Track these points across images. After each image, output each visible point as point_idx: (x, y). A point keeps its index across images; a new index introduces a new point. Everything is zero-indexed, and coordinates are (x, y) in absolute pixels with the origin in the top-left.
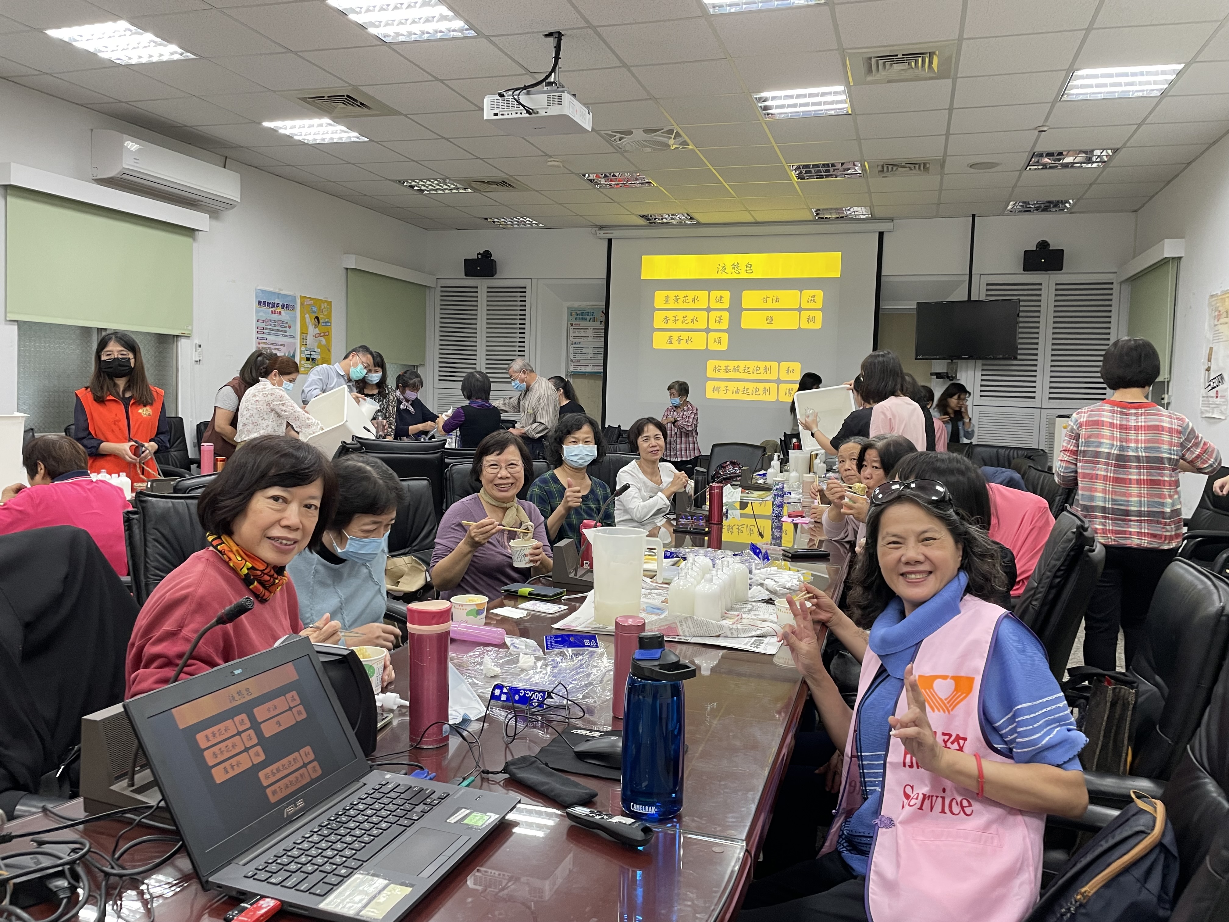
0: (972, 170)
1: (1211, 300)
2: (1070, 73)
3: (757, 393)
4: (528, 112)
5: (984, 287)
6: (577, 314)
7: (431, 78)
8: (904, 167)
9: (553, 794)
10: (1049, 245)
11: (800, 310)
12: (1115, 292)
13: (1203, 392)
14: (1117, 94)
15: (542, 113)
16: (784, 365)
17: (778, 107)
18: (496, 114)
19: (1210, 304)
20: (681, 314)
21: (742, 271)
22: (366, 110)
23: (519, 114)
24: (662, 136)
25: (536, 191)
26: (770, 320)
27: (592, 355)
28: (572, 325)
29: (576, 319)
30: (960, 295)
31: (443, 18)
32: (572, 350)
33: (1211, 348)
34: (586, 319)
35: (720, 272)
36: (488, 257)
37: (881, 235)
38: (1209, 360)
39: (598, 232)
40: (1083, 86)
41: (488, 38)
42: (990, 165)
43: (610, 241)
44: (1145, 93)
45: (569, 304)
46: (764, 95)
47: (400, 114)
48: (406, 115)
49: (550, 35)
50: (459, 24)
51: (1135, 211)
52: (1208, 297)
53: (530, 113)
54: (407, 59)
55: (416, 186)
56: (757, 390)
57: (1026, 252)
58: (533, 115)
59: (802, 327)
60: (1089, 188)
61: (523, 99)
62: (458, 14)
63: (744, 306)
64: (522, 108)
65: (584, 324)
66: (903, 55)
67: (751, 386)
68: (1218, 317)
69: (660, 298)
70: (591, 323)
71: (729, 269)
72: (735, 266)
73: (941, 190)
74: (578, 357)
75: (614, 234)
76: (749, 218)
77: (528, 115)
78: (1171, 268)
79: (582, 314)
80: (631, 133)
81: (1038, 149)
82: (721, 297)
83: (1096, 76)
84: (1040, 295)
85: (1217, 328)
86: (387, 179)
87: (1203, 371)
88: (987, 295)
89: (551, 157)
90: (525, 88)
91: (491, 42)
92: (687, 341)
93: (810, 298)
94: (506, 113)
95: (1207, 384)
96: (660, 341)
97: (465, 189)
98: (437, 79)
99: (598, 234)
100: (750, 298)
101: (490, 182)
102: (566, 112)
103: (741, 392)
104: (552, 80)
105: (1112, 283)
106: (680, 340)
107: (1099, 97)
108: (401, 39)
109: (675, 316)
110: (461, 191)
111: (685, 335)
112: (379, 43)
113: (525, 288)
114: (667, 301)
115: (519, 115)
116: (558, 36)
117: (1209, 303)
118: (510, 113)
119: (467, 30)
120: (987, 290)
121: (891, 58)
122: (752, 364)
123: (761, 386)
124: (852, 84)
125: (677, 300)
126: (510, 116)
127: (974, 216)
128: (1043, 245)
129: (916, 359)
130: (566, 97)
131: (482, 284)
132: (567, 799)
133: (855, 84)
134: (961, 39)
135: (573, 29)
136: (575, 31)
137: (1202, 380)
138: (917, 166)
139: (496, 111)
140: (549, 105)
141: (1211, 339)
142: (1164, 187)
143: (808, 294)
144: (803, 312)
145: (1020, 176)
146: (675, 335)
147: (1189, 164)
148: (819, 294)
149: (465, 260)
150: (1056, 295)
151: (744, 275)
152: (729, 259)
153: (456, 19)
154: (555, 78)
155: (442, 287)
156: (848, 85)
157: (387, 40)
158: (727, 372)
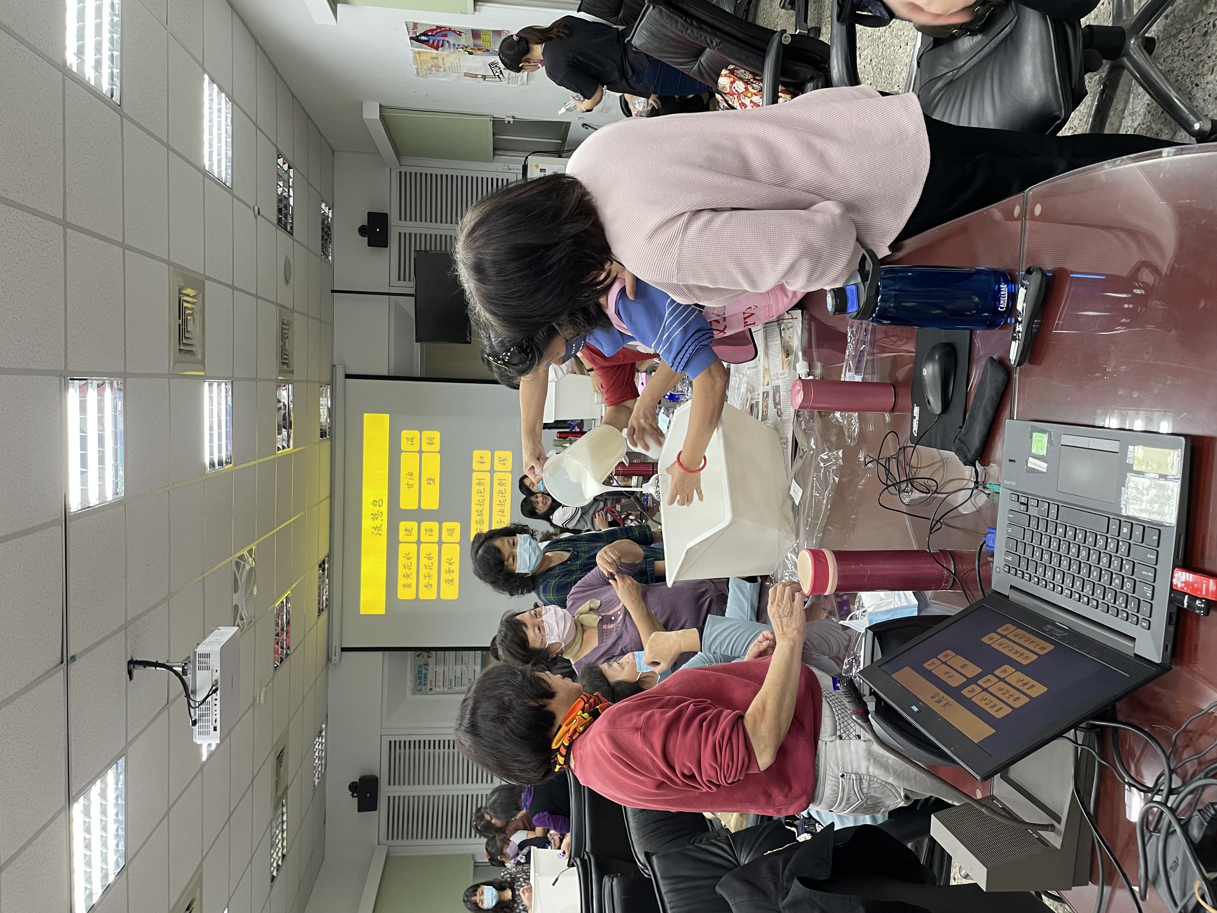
0: (291, 282)
1: (421, 75)
2: (206, 174)
3: (504, 492)
4: (215, 691)
5: (402, 283)
6: (420, 684)
7: (166, 820)
8: (284, 344)
9: (996, 397)
10: (363, 226)
11: (421, 452)
12: (408, 170)
13: (504, 83)
14: (228, 140)
15: (217, 676)
16: (475, 466)
17: (220, 451)
18: (215, 729)
19: (425, 76)
20: (423, 571)
21: (380, 510)
22: (194, 905)
23: (216, 702)
24: (242, 574)
25: (289, 723)
26: (430, 480)
27: (464, 666)
28: (431, 689)
29: (425, 685)
30: (409, 305)
31: (103, 794)
32: (458, 689)
33: (466, 74)
34: (425, 674)
35: (381, 532)
36: (357, 786)
37: (348, 376)
38: (476, 76)
39: (334, 662)
40: (219, 167)
41: (128, 744)
42: (287, 263)
43: (344, 650)
44: (228, 115)
45: (409, 693)
46: (207, 462)
47: (201, 865)
48: (203, 858)
49: (130, 673)
50: (111, 775)
51: (333, 152)
52: (419, 78)
53: (217, 690)
54: (144, 843)
55: (277, 862)
56: (500, 492)
57: (369, 245)
58: (219, 685)
59: (438, 450)
60: (311, 185)
61: (199, 698)
62: (100, 774)
63: (415, 507)
64: (209, 699)
65: (430, 677)
66: (180, 319)
67: (496, 498)
68: (438, 67)
69: (404, 594)
70: (430, 668)
71: (377, 523)
72: (375, 517)
73: (308, 315)
74: (465, 681)
75: (336, 646)
76: (326, 504)
77: (218, 692)
78: (388, 113)
79: (420, 678)
80: (236, 607)
81: (275, 221)
82: (406, 530)
83: (211, 153)
84: (410, 234)
85: (447, 69)
86: (269, 895)
87: (485, 83)
88: (410, 280)
89: (255, 700)
90: (188, 696)
91: (132, 741)
92: (451, 564)
93: (410, 442)
94: (214, 717)
95: (498, 79)
96: (450, 592)
97: (283, 805)
98: (167, 813)
99: (337, 662)
100: (407, 501)
101: (278, 774)
102: (218, 648)
103: (503, 508)
104: (181, 669)
105: (400, 172)
106: (450, 571)
107: (230, 154)
108: (122, 848)
109: (425, 577)
110: (284, 810)
111: (445, 566)
112: (125, 874)
113: (390, 742)
114: (409, 586)
115: (218, 702)
116: (133, 664)
117: (423, 76)
118: (214, 713)
119: (117, 768)
120: (404, 280)
121: (182, 332)
122: (475, 498)
123: (496, 488)
124: (202, 374)
125: (408, 576)
126: (218, 712)
127: (333, 291)
128: (363, 231)
129: (470, 343)
130: (200, 649)
131: (386, 791)
132: (1000, 379)
133: (204, 370)
134: (168, 263)
135: (126, 646)
136: (129, 646)
137: (493, 84)
138: (285, 331)
139: (212, 728)
140: (208, 668)
141: (457, 74)
142: (313, 122)
143: (404, 445)
144: (423, 449)
145: (297, 242)
146: (444, 576)
147: (293, 96)
148: (405, 434)
149: (359, 811)
150: (411, 220)
151: (385, 508)
152: (367, 523)
153: (106, 778)
154: (179, 666)
155: (388, 839)
156: (204, 378)
157: (122, 864)
158: (483, 522)
